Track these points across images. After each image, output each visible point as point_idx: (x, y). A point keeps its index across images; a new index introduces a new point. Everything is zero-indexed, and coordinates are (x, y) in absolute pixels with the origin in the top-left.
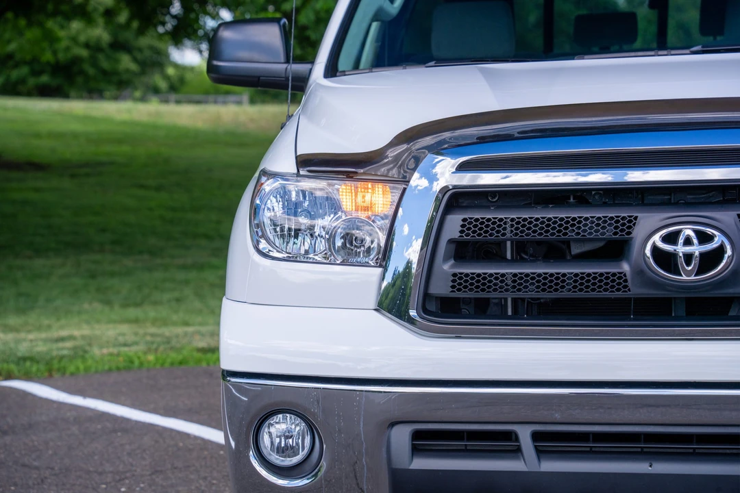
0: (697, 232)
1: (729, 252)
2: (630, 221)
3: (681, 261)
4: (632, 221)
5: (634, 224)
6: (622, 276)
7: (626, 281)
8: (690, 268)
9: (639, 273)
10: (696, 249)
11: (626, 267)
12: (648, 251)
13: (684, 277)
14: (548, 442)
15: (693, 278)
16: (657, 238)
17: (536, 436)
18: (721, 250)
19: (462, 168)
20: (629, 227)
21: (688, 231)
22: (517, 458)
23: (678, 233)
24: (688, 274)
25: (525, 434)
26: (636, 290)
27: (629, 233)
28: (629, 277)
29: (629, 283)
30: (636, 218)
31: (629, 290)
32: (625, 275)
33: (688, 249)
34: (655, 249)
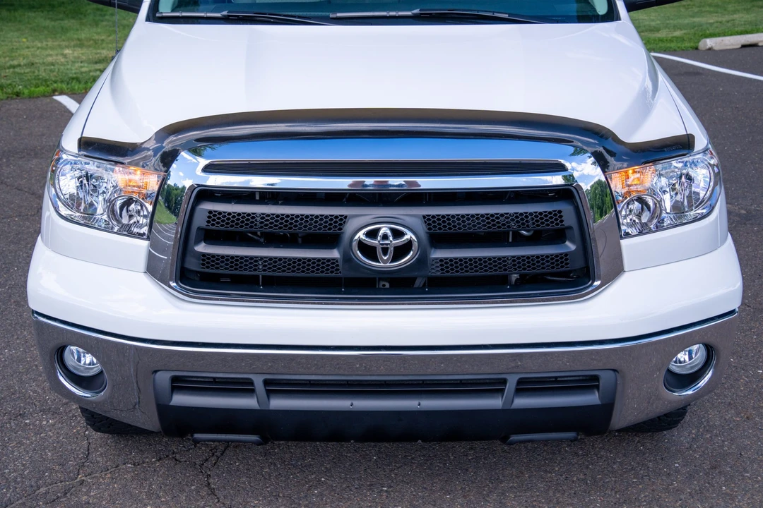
0: (393, 230)
1: (415, 246)
2: (341, 220)
3: (379, 251)
4: (343, 219)
5: (344, 223)
6: (334, 261)
7: (338, 265)
8: (386, 258)
9: (348, 259)
12: (355, 244)
13: (382, 264)
14: (275, 387)
15: (388, 264)
16: (361, 235)
17: (266, 382)
19: (208, 169)
20: (341, 224)
21: (385, 229)
22: (252, 397)
23: (378, 230)
24: (385, 262)
25: (258, 381)
26: (343, 272)
27: (340, 229)
28: (340, 263)
29: (340, 268)
30: (346, 216)
31: (340, 272)
32: (337, 261)
33: (385, 243)
34: (360, 242)
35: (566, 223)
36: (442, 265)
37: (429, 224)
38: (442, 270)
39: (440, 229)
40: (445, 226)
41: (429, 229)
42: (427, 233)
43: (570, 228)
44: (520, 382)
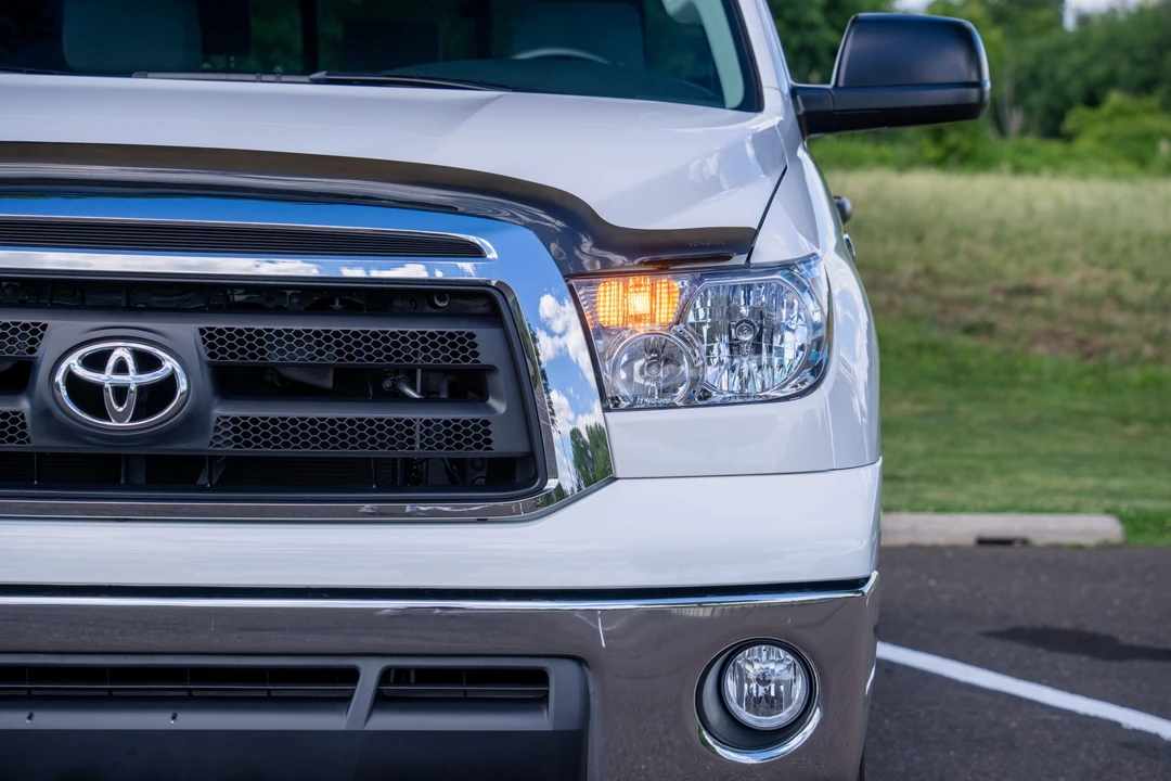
0: (136, 354)
1: (183, 386)
2: (35, 332)
3: (110, 396)
4: (38, 332)
5: (41, 337)
6: (17, 417)
7: (23, 426)
8: (121, 409)
9: (44, 414)
10: (133, 379)
11: (24, 405)
12: (59, 378)
13: (114, 423)
15: (126, 424)
16: (73, 362)
18: (170, 382)
20: (33, 341)
21: (122, 352)
24: (120, 417)
26: (39, 441)
27: (32, 351)
28: (28, 420)
29: (29, 430)
30: (44, 327)
31: (28, 440)
32: (23, 417)
33: (120, 379)
34: (71, 378)
35: (484, 359)
36: (235, 430)
37: (212, 346)
38: (237, 439)
39: (233, 356)
40: (242, 351)
41: (212, 355)
42: (208, 363)
43: (491, 369)
44: (385, 676)
